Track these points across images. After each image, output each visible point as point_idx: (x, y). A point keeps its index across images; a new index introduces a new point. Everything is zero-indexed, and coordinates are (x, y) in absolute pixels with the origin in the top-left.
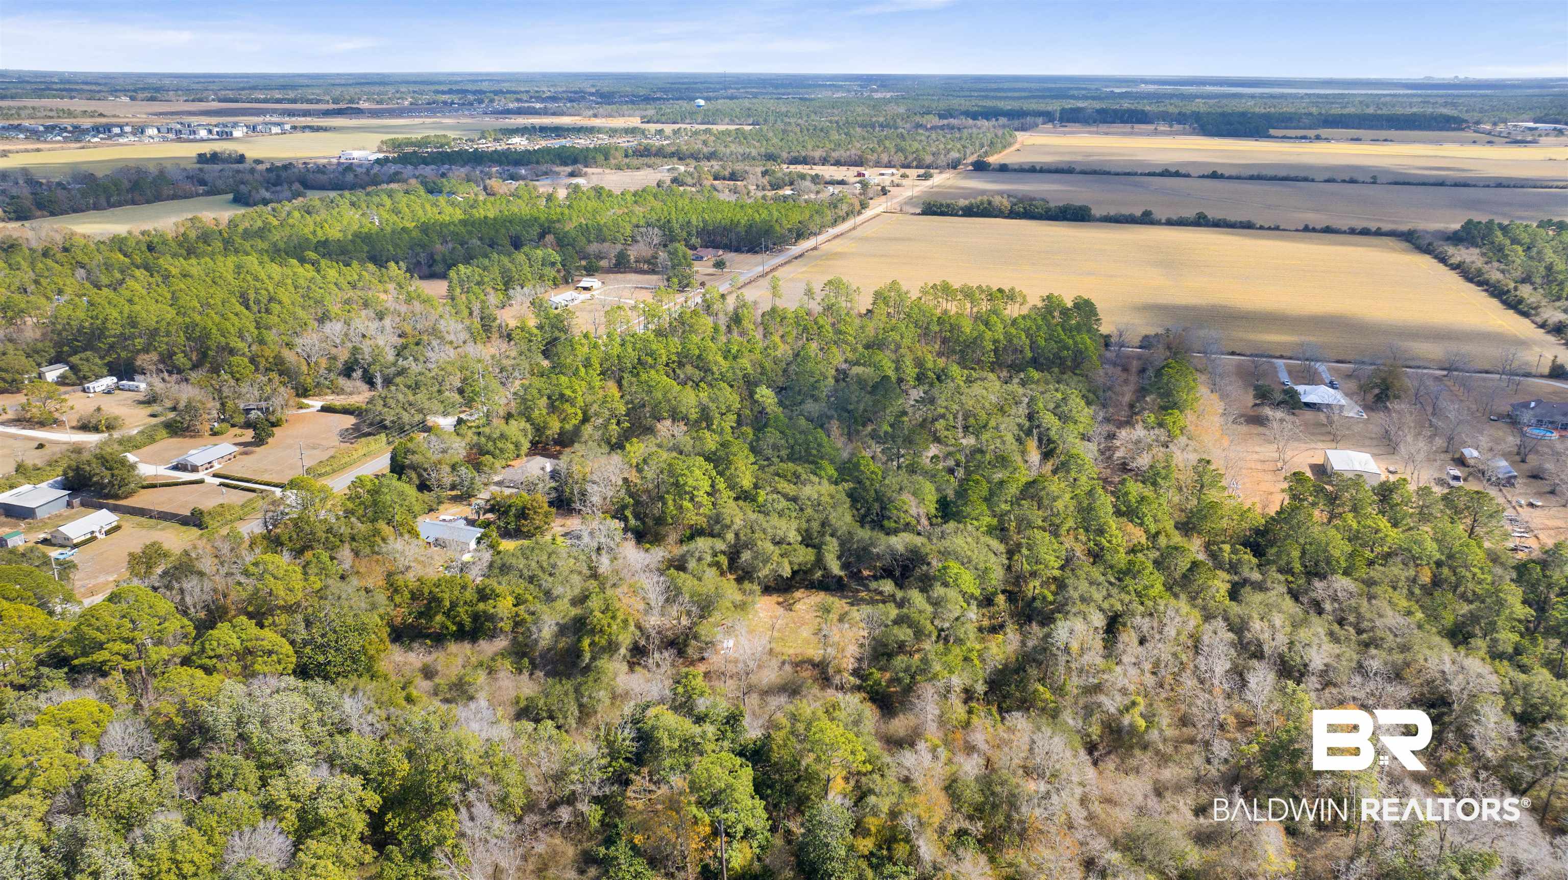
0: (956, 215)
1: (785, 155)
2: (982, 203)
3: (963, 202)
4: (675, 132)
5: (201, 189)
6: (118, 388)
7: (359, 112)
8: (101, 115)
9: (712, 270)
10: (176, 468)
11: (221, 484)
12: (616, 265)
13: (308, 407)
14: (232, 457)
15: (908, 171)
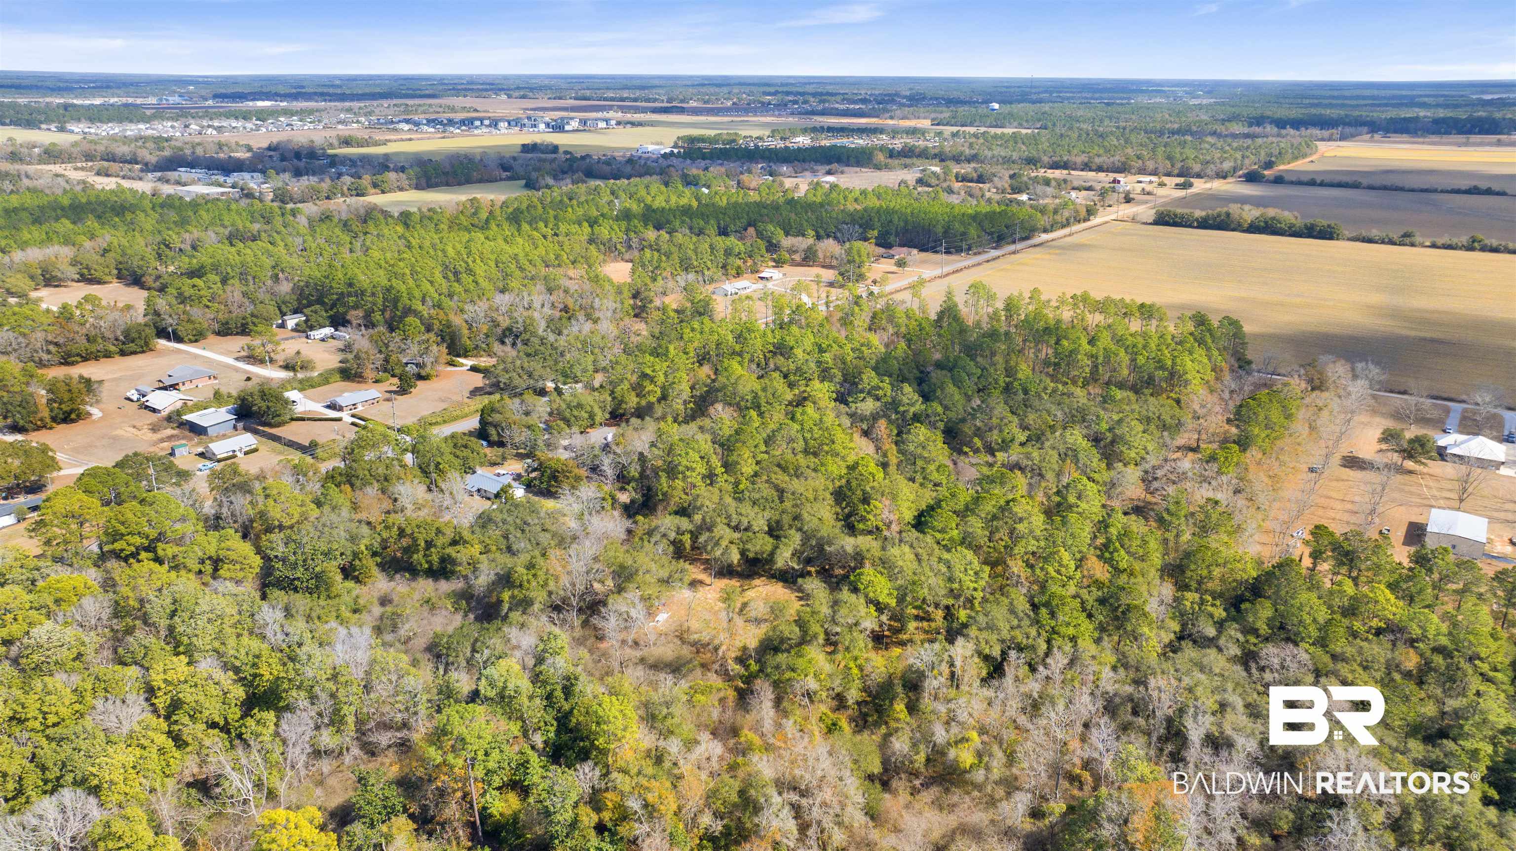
0: (1190, 226)
1: (1046, 159)
2: (1219, 215)
3: (1199, 214)
4: (954, 135)
5: (504, 175)
6: (332, 337)
7: (681, 111)
8: (476, 110)
9: (894, 268)
10: (328, 407)
11: (353, 424)
12: (804, 259)
13: (462, 365)
14: (374, 401)
15: (1166, 179)
